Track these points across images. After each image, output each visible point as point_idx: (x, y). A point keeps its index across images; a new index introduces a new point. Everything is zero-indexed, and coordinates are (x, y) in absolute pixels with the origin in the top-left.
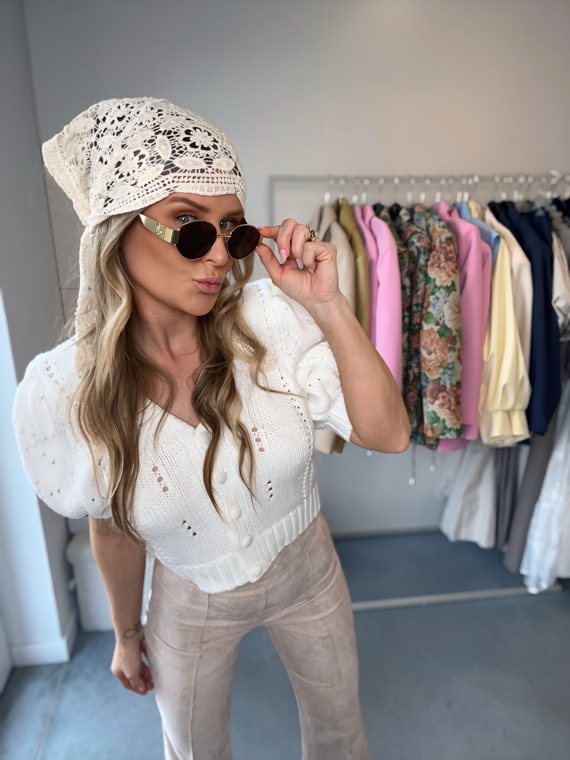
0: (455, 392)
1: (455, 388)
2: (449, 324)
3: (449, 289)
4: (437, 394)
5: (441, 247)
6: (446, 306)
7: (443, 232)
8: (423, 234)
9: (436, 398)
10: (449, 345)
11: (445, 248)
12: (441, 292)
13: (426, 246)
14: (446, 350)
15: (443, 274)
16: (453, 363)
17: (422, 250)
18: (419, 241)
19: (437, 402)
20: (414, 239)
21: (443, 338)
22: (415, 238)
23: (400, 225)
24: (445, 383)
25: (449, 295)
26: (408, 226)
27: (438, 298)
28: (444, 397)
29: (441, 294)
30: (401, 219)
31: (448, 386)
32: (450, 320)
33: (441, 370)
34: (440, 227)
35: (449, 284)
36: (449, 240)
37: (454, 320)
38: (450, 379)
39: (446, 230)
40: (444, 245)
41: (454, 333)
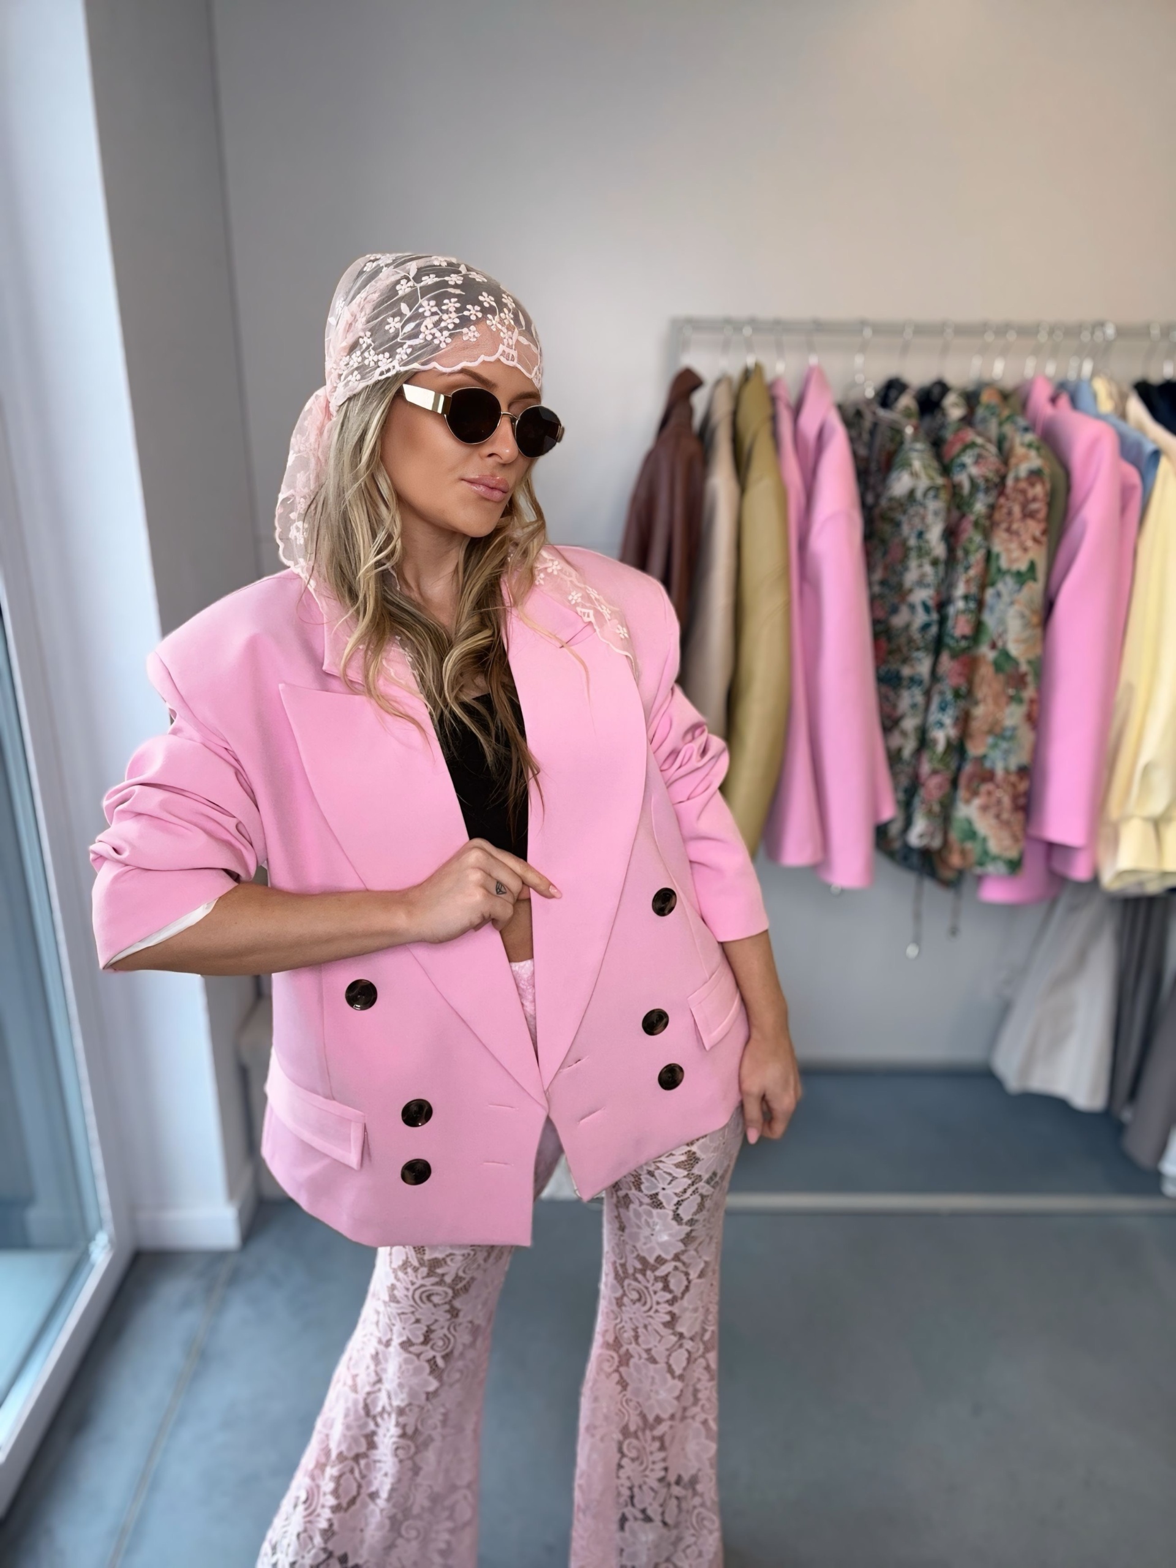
0: (1014, 786)
1: (1013, 778)
2: (1014, 650)
3: (1022, 578)
4: (978, 786)
5: (1016, 489)
6: (1012, 612)
7: (1026, 458)
8: (987, 450)
9: (975, 793)
10: (1011, 692)
11: (1023, 492)
12: (1005, 584)
13: (990, 475)
14: (1003, 700)
15: (1014, 546)
16: (1014, 729)
17: (981, 483)
18: (976, 463)
19: (977, 802)
20: (968, 459)
21: (1001, 677)
22: (969, 457)
23: (943, 426)
24: (994, 763)
25: (1019, 590)
26: (958, 430)
27: (999, 595)
28: (989, 793)
29: (1006, 586)
30: (944, 414)
31: (1000, 772)
32: (1017, 641)
33: (990, 740)
34: (1022, 444)
35: (1023, 566)
36: (1035, 475)
37: (1025, 641)
38: (1005, 759)
39: (1033, 453)
40: (1023, 485)
41: (1024, 667)
